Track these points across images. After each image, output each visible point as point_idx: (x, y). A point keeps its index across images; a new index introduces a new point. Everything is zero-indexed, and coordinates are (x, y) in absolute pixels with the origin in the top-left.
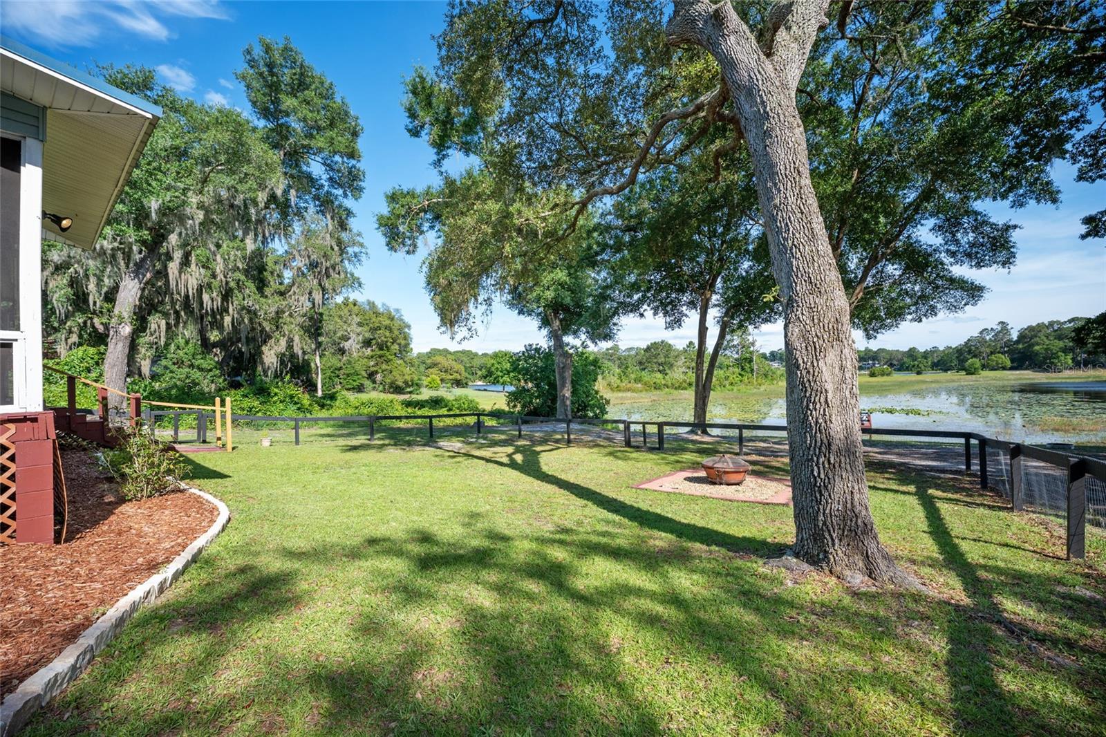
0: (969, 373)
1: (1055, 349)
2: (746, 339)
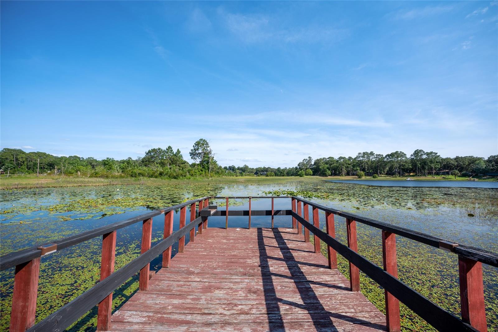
0: (301, 176)
1: (325, 168)
2: (207, 150)
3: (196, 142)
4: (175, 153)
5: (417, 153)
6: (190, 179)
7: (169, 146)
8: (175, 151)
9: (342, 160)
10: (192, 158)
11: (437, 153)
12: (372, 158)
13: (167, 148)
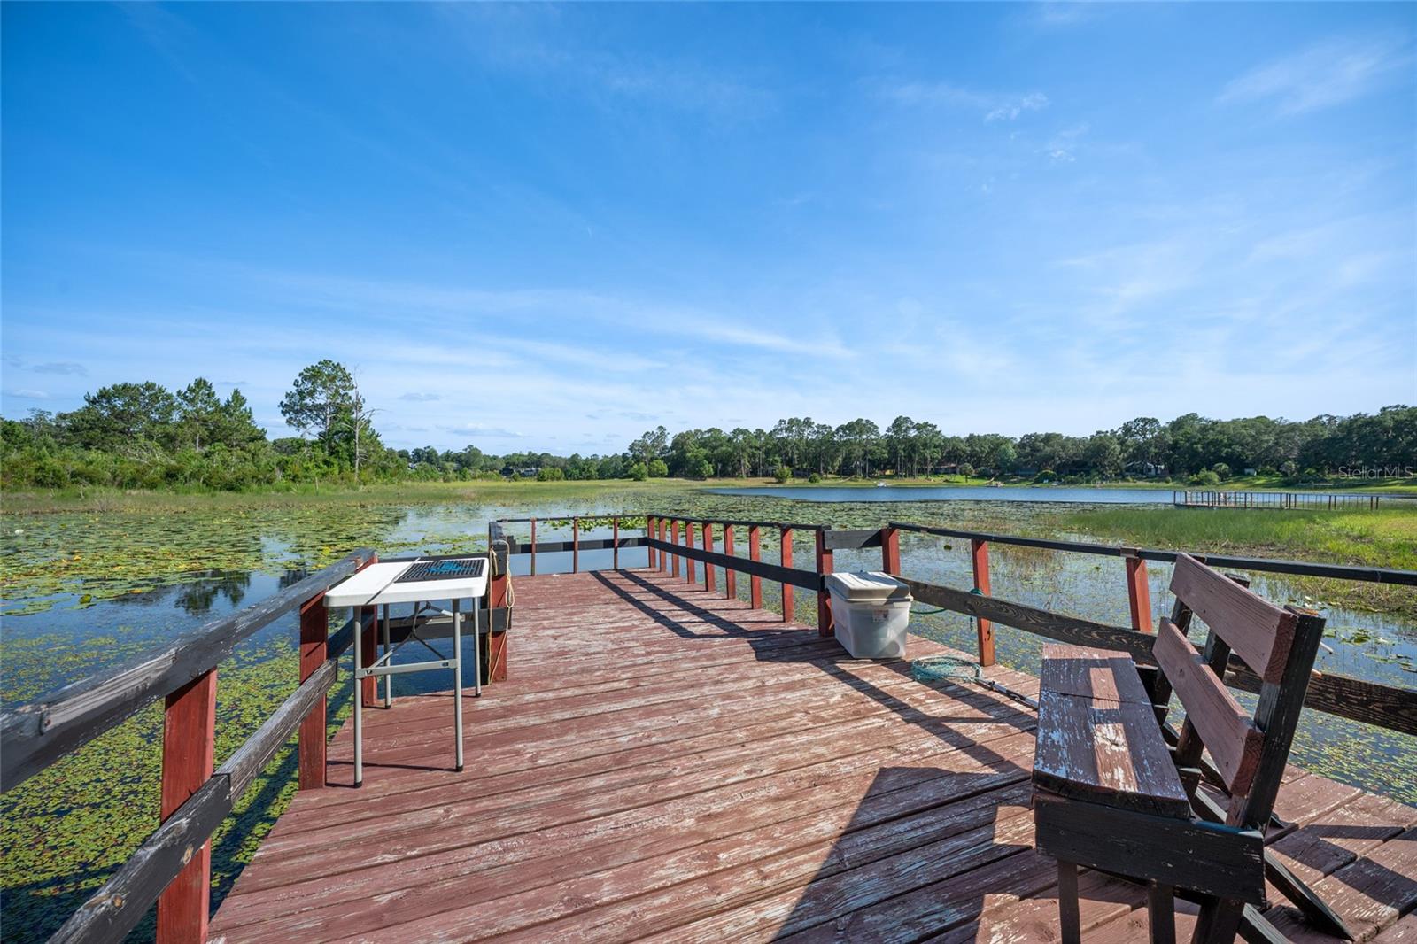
0: (638, 479)
2: (345, 397)
3: (307, 370)
4: (222, 403)
5: (899, 424)
6: (288, 489)
7: (201, 380)
8: (223, 396)
9: (741, 438)
10: (288, 422)
11: (935, 427)
12: (809, 434)
13: (192, 385)
